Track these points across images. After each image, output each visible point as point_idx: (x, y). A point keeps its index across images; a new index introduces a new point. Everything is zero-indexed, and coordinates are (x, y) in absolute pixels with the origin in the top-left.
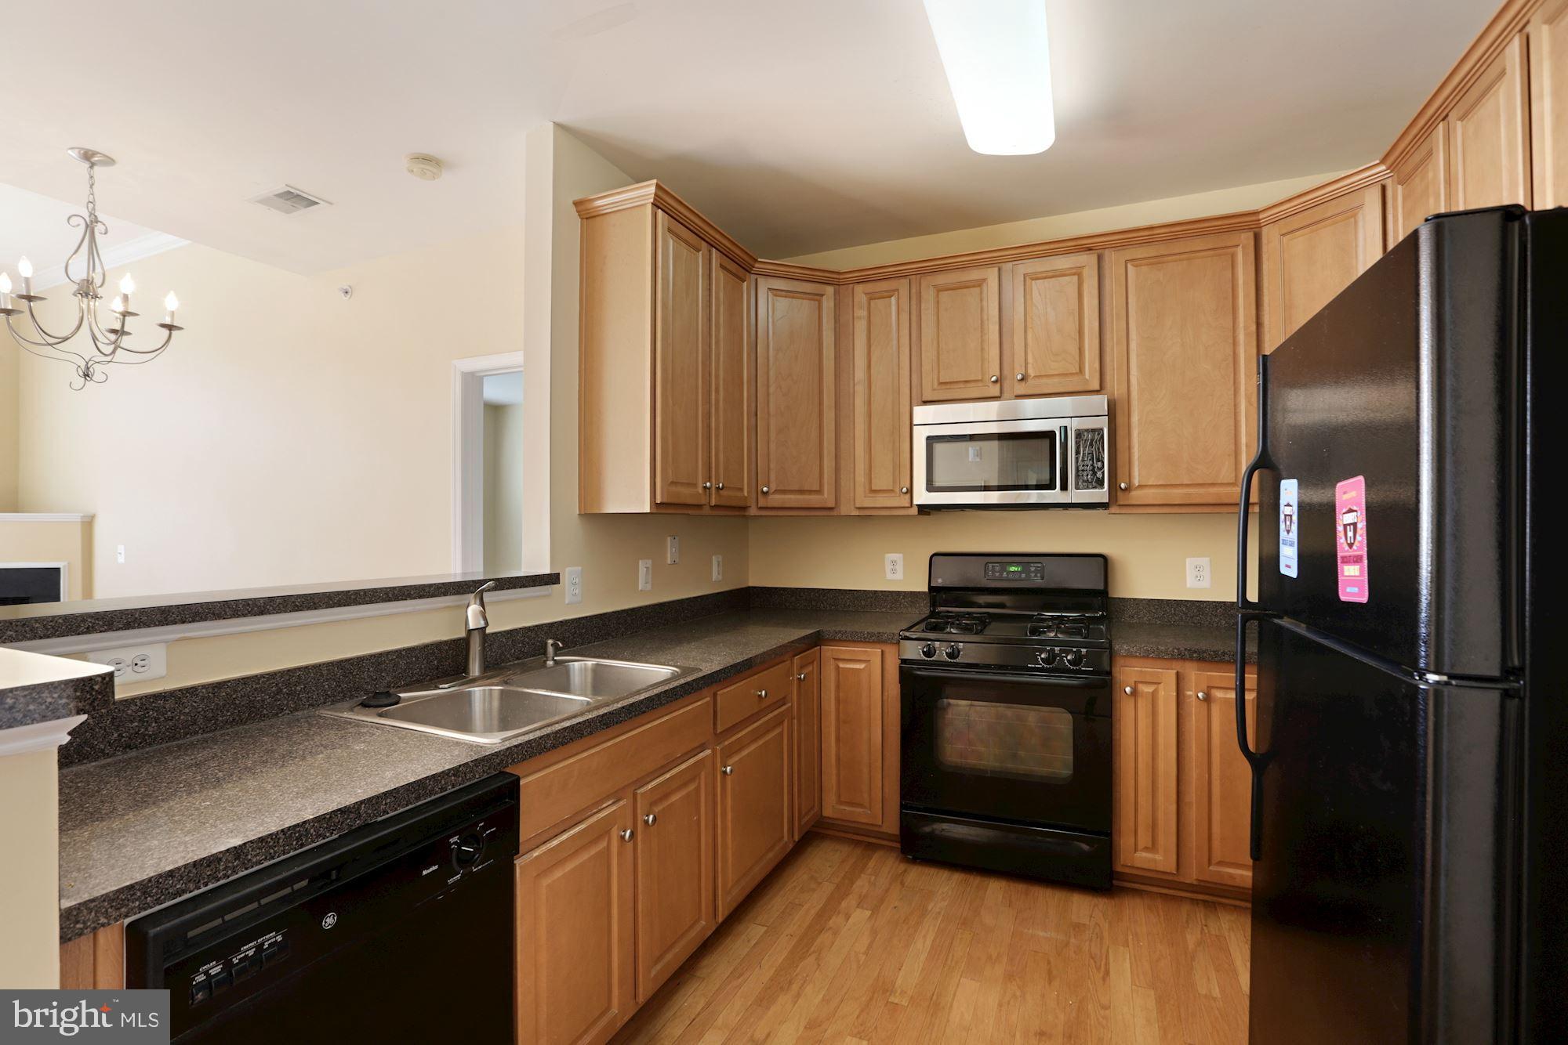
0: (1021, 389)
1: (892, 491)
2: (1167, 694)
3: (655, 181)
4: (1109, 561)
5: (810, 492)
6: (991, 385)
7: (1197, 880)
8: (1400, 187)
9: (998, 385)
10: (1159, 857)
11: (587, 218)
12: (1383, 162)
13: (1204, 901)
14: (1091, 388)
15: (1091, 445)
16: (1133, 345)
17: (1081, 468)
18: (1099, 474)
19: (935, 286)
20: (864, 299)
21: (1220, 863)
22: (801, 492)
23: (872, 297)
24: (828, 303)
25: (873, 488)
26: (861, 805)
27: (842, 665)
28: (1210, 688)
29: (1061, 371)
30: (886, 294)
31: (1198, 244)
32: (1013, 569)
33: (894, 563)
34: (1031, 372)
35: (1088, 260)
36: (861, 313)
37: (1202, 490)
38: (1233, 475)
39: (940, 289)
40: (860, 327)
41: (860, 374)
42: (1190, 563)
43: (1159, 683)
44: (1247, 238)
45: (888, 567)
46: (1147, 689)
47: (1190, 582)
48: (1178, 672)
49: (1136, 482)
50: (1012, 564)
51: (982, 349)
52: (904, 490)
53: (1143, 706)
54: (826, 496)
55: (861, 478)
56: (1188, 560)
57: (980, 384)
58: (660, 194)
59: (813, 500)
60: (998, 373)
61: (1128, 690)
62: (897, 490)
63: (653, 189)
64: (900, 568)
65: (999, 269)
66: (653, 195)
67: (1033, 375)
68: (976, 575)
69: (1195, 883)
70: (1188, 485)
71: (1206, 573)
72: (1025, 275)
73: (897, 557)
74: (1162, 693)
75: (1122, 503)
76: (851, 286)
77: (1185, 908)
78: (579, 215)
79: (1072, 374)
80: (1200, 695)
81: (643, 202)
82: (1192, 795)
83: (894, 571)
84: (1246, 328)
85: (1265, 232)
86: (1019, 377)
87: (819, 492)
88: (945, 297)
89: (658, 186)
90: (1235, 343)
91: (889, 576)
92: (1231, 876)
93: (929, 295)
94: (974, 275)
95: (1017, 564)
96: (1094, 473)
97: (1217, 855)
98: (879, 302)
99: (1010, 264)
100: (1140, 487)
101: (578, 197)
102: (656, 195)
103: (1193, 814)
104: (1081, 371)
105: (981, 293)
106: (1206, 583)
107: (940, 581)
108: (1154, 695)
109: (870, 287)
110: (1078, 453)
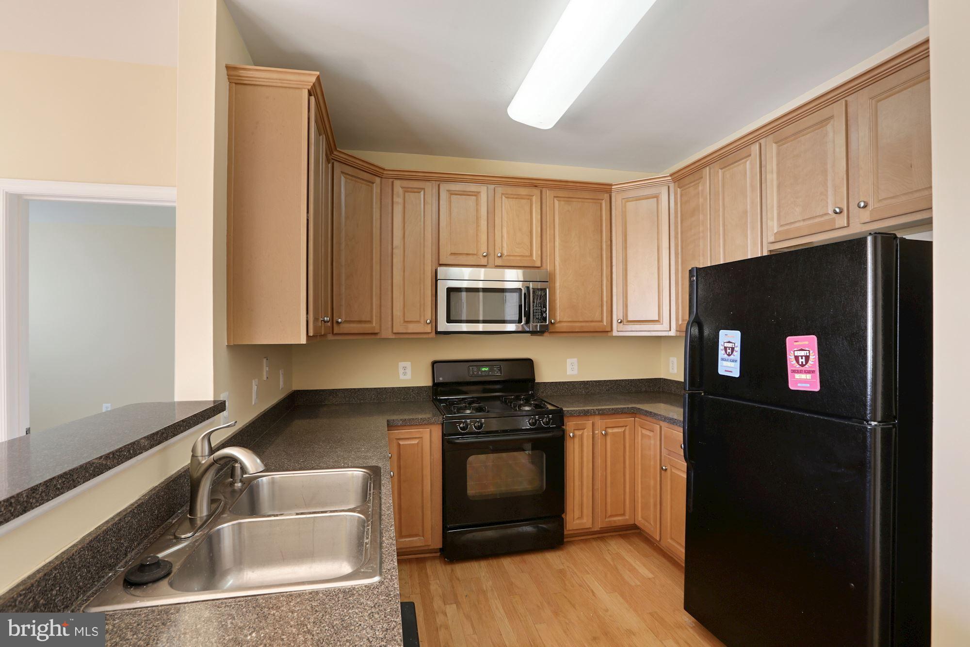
0: (499, 262)
1: (419, 322)
2: (587, 433)
3: (318, 73)
4: (534, 363)
5: (365, 322)
6: (481, 257)
7: (601, 528)
8: (679, 189)
9: (486, 259)
10: (585, 520)
11: (236, 83)
12: (671, 175)
13: (598, 538)
14: (536, 266)
15: (540, 298)
16: (557, 244)
17: (535, 311)
18: (544, 315)
19: (448, 191)
20: (401, 191)
21: (611, 516)
22: (360, 322)
23: (406, 190)
24: (376, 189)
25: (406, 320)
26: (416, 535)
27: (401, 443)
28: (606, 428)
29: (521, 254)
30: (416, 190)
31: (586, 195)
32: (484, 369)
33: (405, 368)
34: (505, 253)
35: (536, 192)
36: (398, 200)
37: (587, 324)
38: (601, 317)
39: (451, 193)
40: (398, 209)
41: (397, 241)
42: (569, 361)
43: (584, 429)
44: (606, 196)
45: (401, 371)
46: (578, 433)
47: (569, 372)
48: (593, 422)
49: (558, 319)
50: (483, 366)
51: (477, 235)
52: (428, 321)
53: (577, 440)
54: (374, 325)
55: (397, 312)
56: (568, 360)
57: (475, 257)
58: (317, 85)
59: (366, 328)
60: (486, 251)
61: (571, 434)
62: (422, 321)
63: (313, 79)
64: (409, 371)
65: (487, 188)
66: (312, 84)
67: (506, 254)
68: (463, 374)
69: (599, 529)
70: (581, 322)
71: (576, 367)
72: (502, 194)
73: (408, 364)
74: (585, 434)
75: (551, 331)
76: (391, 180)
77: (594, 543)
78: (229, 79)
79: (527, 256)
80: (603, 432)
81: (300, 86)
82: (598, 485)
83: (405, 374)
84: (606, 242)
85: (613, 194)
86: (499, 255)
87: (370, 322)
88: (454, 197)
89: (318, 78)
90: (601, 249)
91: (402, 377)
92: (615, 521)
93: (444, 195)
94: (472, 187)
95: (486, 366)
96: (542, 315)
97: (609, 513)
98: (412, 195)
99: (493, 186)
100: (560, 322)
101: (232, 63)
102: (314, 84)
103: (598, 495)
104: (531, 255)
105: (477, 200)
106: (575, 372)
107: (441, 379)
108: (582, 436)
109: (406, 183)
110: (534, 302)
